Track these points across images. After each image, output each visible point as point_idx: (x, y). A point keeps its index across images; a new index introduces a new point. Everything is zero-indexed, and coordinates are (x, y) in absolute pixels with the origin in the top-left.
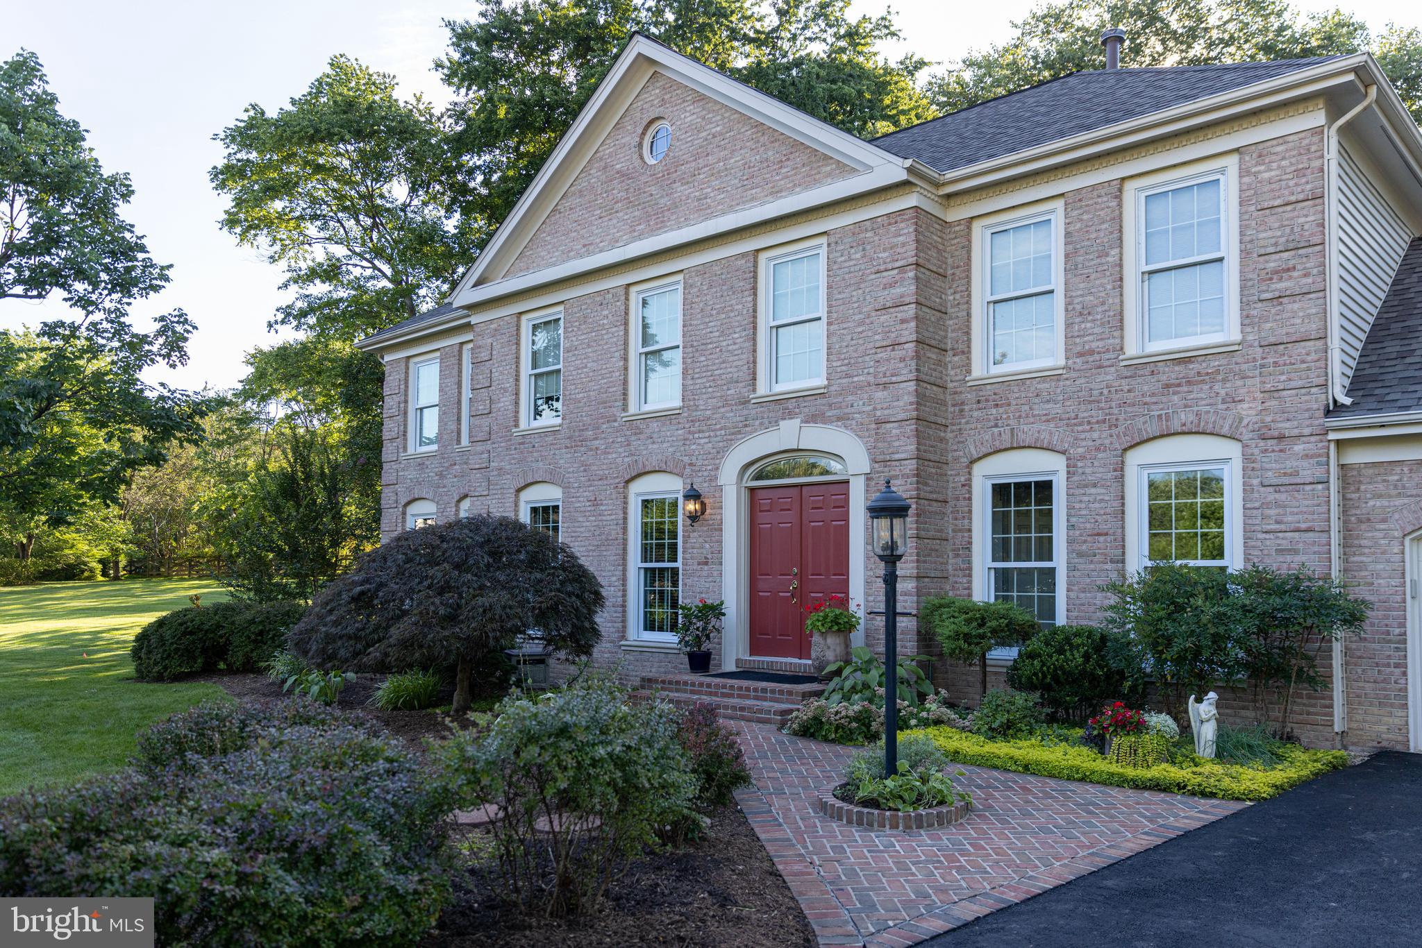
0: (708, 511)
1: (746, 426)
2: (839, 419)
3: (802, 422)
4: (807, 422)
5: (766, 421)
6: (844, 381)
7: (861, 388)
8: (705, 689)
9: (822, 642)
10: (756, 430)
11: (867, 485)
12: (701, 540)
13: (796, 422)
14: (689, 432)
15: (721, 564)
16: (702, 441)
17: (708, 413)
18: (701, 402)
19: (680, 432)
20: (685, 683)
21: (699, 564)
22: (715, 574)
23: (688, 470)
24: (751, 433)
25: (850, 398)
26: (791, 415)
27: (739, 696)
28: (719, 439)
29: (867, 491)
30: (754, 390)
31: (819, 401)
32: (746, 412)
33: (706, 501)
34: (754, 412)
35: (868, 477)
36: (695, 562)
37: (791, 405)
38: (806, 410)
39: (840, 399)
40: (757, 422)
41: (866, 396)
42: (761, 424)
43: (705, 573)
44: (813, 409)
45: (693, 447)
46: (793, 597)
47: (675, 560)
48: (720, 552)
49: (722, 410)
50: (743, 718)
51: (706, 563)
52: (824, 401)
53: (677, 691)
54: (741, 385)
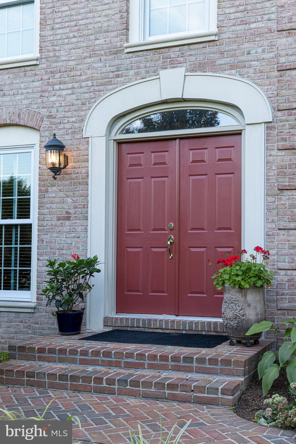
0: (70, 165)
1: (118, 76)
2: (232, 67)
3: (187, 70)
4: (193, 71)
5: (143, 71)
6: (238, 28)
7: (260, 35)
8: (101, 358)
9: (242, 299)
10: (130, 81)
11: (268, 135)
12: (61, 194)
13: (181, 71)
14: (48, 84)
15: (86, 218)
16: (64, 93)
17: (71, 63)
18: (62, 53)
19: (37, 84)
20: (74, 352)
21: (59, 219)
22: (79, 229)
23: (46, 123)
24: (124, 83)
25: (246, 45)
26: (173, 64)
27: (151, 367)
28: (84, 90)
29: (267, 141)
30: (127, 40)
31: (208, 50)
32: (117, 62)
33: (68, 154)
34: (128, 61)
35: (269, 125)
36: (55, 218)
37: (173, 53)
38: (193, 58)
39: (235, 47)
40: (132, 72)
41: (266, 43)
42: (137, 74)
43: (67, 229)
44: (202, 57)
45: (54, 99)
46: (170, 252)
47: (27, 216)
48: (85, 206)
49: (89, 60)
50: (174, 398)
51: (68, 218)
52: (215, 49)
53: (61, 361)
54: (112, 34)
